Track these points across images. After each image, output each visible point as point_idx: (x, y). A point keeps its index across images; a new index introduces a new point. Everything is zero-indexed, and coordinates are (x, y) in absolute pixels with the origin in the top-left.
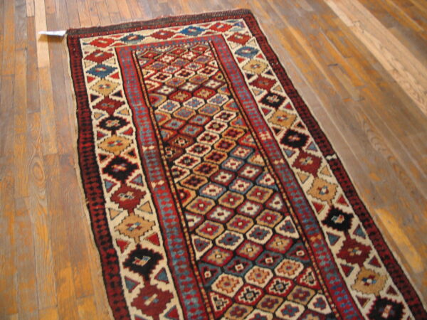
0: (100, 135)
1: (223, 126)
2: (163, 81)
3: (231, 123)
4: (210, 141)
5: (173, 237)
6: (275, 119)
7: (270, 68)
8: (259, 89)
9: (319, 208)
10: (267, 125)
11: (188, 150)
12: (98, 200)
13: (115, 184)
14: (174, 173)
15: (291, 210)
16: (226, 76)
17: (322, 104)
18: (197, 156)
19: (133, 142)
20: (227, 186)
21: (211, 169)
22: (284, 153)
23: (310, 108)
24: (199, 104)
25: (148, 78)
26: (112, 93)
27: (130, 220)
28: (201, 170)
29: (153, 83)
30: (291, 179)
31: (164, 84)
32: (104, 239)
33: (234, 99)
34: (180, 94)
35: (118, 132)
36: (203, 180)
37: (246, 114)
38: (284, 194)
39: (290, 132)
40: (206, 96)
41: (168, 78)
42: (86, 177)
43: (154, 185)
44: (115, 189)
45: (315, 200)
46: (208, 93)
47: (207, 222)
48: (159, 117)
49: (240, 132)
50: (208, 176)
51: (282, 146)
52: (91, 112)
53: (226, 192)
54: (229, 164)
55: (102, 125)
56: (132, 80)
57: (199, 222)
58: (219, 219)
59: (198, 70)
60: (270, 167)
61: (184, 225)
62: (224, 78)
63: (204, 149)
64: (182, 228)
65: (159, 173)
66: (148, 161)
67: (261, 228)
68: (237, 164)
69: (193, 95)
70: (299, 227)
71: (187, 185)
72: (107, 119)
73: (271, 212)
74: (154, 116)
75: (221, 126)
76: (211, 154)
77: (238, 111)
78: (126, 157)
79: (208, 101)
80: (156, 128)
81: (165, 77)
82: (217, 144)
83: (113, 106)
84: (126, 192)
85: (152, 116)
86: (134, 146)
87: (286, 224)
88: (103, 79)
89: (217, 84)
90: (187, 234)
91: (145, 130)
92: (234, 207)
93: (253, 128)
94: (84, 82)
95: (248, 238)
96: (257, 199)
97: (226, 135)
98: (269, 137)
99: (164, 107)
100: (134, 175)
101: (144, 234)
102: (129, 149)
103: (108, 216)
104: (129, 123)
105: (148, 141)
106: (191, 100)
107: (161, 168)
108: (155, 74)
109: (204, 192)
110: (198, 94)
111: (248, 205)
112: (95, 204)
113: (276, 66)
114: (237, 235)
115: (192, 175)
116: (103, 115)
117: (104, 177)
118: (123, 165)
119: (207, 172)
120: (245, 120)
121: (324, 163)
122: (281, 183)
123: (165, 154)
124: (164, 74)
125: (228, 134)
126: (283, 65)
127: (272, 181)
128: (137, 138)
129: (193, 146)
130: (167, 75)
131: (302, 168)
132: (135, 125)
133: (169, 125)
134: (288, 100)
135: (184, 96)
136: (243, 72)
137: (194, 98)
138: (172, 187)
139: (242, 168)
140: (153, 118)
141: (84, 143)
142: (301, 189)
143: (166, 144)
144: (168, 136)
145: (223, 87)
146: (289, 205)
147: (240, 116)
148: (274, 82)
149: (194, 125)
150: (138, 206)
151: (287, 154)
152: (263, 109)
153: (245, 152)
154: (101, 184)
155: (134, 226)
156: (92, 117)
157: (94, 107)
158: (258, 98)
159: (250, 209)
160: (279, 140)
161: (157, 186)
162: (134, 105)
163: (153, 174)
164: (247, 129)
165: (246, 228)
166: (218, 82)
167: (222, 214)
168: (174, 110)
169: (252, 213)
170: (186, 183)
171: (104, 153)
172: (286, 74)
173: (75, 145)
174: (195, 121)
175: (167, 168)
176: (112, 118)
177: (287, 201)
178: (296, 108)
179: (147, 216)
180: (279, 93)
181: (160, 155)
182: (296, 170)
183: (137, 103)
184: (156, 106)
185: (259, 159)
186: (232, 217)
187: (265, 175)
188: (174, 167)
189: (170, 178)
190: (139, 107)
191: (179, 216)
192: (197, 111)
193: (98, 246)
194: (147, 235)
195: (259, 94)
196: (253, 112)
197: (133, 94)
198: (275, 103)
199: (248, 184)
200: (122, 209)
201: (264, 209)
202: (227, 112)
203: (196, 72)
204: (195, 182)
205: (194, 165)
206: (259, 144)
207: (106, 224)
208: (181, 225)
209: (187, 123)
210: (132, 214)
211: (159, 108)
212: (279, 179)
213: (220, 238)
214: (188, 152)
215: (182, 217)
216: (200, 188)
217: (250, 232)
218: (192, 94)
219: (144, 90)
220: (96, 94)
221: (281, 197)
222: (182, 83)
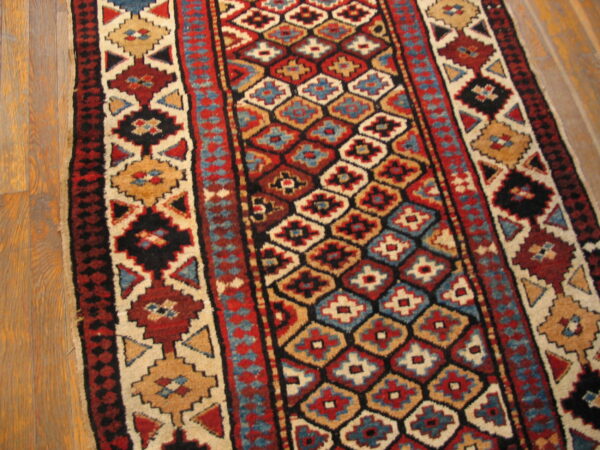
0: (119, 155)
1: (378, 150)
2: (259, 30)
3: (394, 145)
4: (347, 186)
5: (252, 419)
6: (485, 143)
7: (483, 16)
8: (457, 66)
9: (560, 367)
10: (469, 156)
11: (300, 204)
12: (103, 315)
13: (141, 279)
14: (265, 262)
15: (502, 368)
16: (391, 29)
17: (583, 112)
18: (317, 222)
19: (184, 179)
20: (374, 301)
21: (345, 255)
22: (498, 227)
23: (559, 121)
24: (331, 92)
25: (230, 22)
26: (151, 53)
27: (166, 370)
28: (322, 258)
29: (238, 34)
30: (509, 293)
31: (260, 37)
32: (108, 413)
33: (405, 86)
34: (293, 64)
35: (156, 149)
36: (325, 283)
37: (427, 126)
38: (491, 330)
39: (515, 179)
40: (346, 73)
41: (272, 23)
42: (81, 256)
43: (221, 287)
44: (140, 290)
45: (552, 348)
46: (351, 67)
47: (325, 386)
48: (245, 118)
49: (413, 170)
50: (337, 272)
51: (496, 211)
52: (103, 96)
53: (371, 315)
54: (383, 248)
55: (124, 129)
56: (197, 22)
57: (310, 383)
58: (351, 381)
59: (336, 8)
60: (467, 261)
61: (278, 391)
62: (388, 33)
63: (335, 205)
64: (273, 398)
65: (233, 260)
66: (212, 227)
67: (438, 408)
68: (401, 247)
69: (319, 71)
70: (514, 413)
71: (290, 293)
72: (136, 115)
73: (461, 373)
74: (235, 116)
75: (374, 151)
76: (347, 219)
77: (411, 116)
78: (168, 213)
79: (350, 86)
80: (238, 146)
81: (266, 20)
82: (362, 195)
83: (149, 84)
84: (161, 302)
85: (230, 114)
86: (187, 186)
87: (489, 404)
88: (135, 17)
89: (373, 46)
90: (281, 414)
91: (213, 148)
92: (385, 353)
93: (440, 161)
94: (95, 21)
95: (409, 431)
96: (434, 338)
97: (382, 174)
98: (472, 187)
99: (257, 95)
100: (182, 258)
101: (192, 409)
102: (176, 192)
103: (121, 356)
104: (180, 127)
105: (217, 178)
106: (314, 81)
107: (240, 247)
108: (243, 11)
109: (326, 311)
110: (331, 68)
111: (416, 350)
112: (95, 326)
113: (497, 12)
114: (387, 421)
115: (304, 269)
116: (129, 105)
117: (119, 258)
118: (161, 232)
119: (335, 264)
120: (424, 140)
121: (579, 260)
122: (487, 302)
123: (251, 209)
124: (264, 13)
125: (387, 173)
126: (510, 11)
127: (470, 295)
128: (194, 169)
129: (310, 197)
130: (270, 15)
131: (534, 268)
132: (192, 135)
133: (263, 141)
134: (515, 99)
135: (302, 70)
136: (428, 21)
137: (321, 76)
138: (259, 294)
139: (408, 259)
140: (232, 120)
141: (83, 172)
142: (526, 319)
143: (254, 187)
144: (261, 167)
145: (383, 54)
146: (498, 355)
147: (415, 130)
148: (490, 50)
149: (317, 142)
150: (185, 337)
151: (504, 232)
152: (464, 116)
153: (420, 218)
154: (112, 274)
155: (174, 386)
156: (106, 108)
157: (111, 84)
158: (454, 88)
159: (418, 360)
160: (490, 197)
161: (229, 291)
162: (194, 85)
163: (221, 260)
164: (428, 162)
165: (407, 407)
166: (375, 40)
167: (358, 369)
168: (277, 102)
169: (421, 370)
170: (288, 287)
171: (122, 199)
172: (515, 34)
173: (64, 175)
174: (318, 133)
175: (252, 248)
176: (146, 113)
177: (496, 347)
178: (532, 120)
179: (202, 363)
180: (498, 79)
181: (240, 213)
182: (520, 273)
183: (200, 81)
184: (240, 90)
185: (446, 239)
186: (379, 380)
187: (457, 281)
188: (267, 246)
189: (256, 274)
190: (204, 90)
191: (268, 369)
192: (324, 108)
193: (94, 428)
194: (199, 408)
195: (457, 79)
196: (443, 120)
197: (195, 57)
198: (488, 101)
199: (419, 300)
200: (149, 342)
201: (446, 365)
202: (389, 118)
203: (330, 12)
204: (309, 286)
205: (309, 243)
206: (449, 203)
207: (116, 376)
208: (272, 389)
209: (303, 137)
210: (170, 355)
211: (247, 94)
212: (485, 294)
213: (349, 428)
214: (299, 210)
215: (275, 371)
216: (319, 300)
217: (413, 418)
218: (318, 66)
219: (218, 48)
220: (118, 52)
221: (485, 335)
222: (300, 38)
